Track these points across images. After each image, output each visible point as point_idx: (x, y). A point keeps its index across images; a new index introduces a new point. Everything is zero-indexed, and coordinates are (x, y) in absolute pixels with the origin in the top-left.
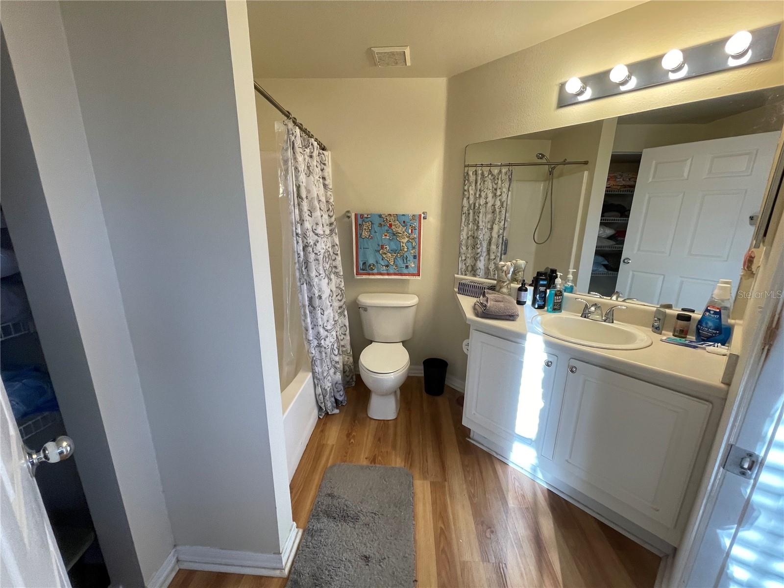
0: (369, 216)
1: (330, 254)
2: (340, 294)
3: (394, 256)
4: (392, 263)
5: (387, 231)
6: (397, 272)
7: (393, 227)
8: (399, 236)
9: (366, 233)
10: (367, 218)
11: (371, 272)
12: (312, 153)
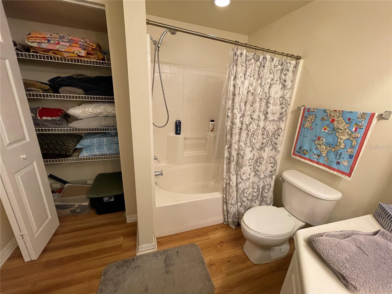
0: (315, 111)
1: (269, 134)
2: (274, 163)
3: (328, 149)
4: (324, 155)
5: (328, 125)
6: (326, 164)
7: (335, 122)
8: (339, 132)
9: (309, 124)
10: (312, 112)
11: (303, 156)
12: (265, 64)
